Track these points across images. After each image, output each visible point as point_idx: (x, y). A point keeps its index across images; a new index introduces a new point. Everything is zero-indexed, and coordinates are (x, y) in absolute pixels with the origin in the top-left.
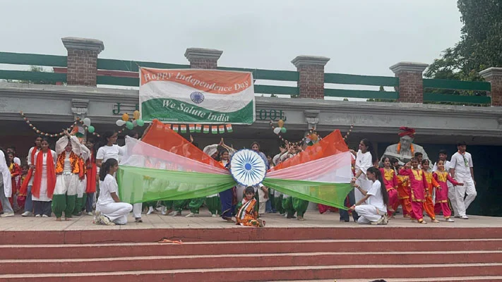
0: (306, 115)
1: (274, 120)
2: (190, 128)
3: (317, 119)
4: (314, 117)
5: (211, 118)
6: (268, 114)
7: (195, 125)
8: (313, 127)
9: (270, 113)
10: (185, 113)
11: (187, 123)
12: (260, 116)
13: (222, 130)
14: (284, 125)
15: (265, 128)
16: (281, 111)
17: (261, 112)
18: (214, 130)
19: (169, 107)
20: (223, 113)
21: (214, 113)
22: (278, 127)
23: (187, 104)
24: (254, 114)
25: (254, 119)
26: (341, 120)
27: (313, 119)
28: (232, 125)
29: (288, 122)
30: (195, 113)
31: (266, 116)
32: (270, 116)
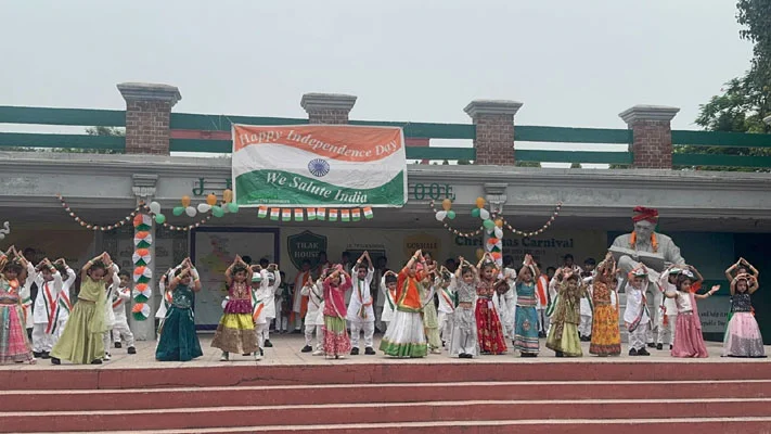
0: (486, 191)
1: (436, 199)
2: (309, 215)
3: (504, 197)
4: (500, 194)
5: (340, 197)
6: (427, 191)
7: (316, 209)
8: (498, 210)
9: (431, 188)
10: (301, 191)
11: (304, 206)
12: (414, 194)
13: (356, 215)
14: (453, 208)
15: (424, 211)
16: (447, 185)
17: (416, 188)
18: (345, 216)
19: (276, 182)
20: (358, 190)
21: (345, 190)
22: (443, 209)
23: (303, 177)
24: (406, 191)
25: (406, 200)
26: (542, 197)
27: (497, 197)
28: (372, 209)
29: (459, 201)
30: (315, 190)
31: (423, 194)
32: (431, 194)
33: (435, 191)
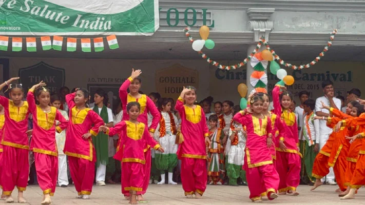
0: (250, 17)
1: (192, 26)
2: (44, 43)
3: (270, 24)
4: (266, 20)
5: (79, 24)
6: (181, 16)
7: (52, 38)
8: (263, 38)
9: (186, 13)
10: (34, 17)
12: (166, 20)
13: (99, 46)
14: (211, 36)
15: (175, 41)
16: (205, 10)
17: (169, 13)
18: (86, 46)
20: (101, 16)
21: (86, 16)
22: (200, 38)
24: (157, 16)
25: (157, 26)
26: (315, 24)
27: (262, 23)
28: (118, 37)
29: (217, 29)
30: (50, 15)
31: (177, 20)
32: (186, 20)
33: (190, 17)
